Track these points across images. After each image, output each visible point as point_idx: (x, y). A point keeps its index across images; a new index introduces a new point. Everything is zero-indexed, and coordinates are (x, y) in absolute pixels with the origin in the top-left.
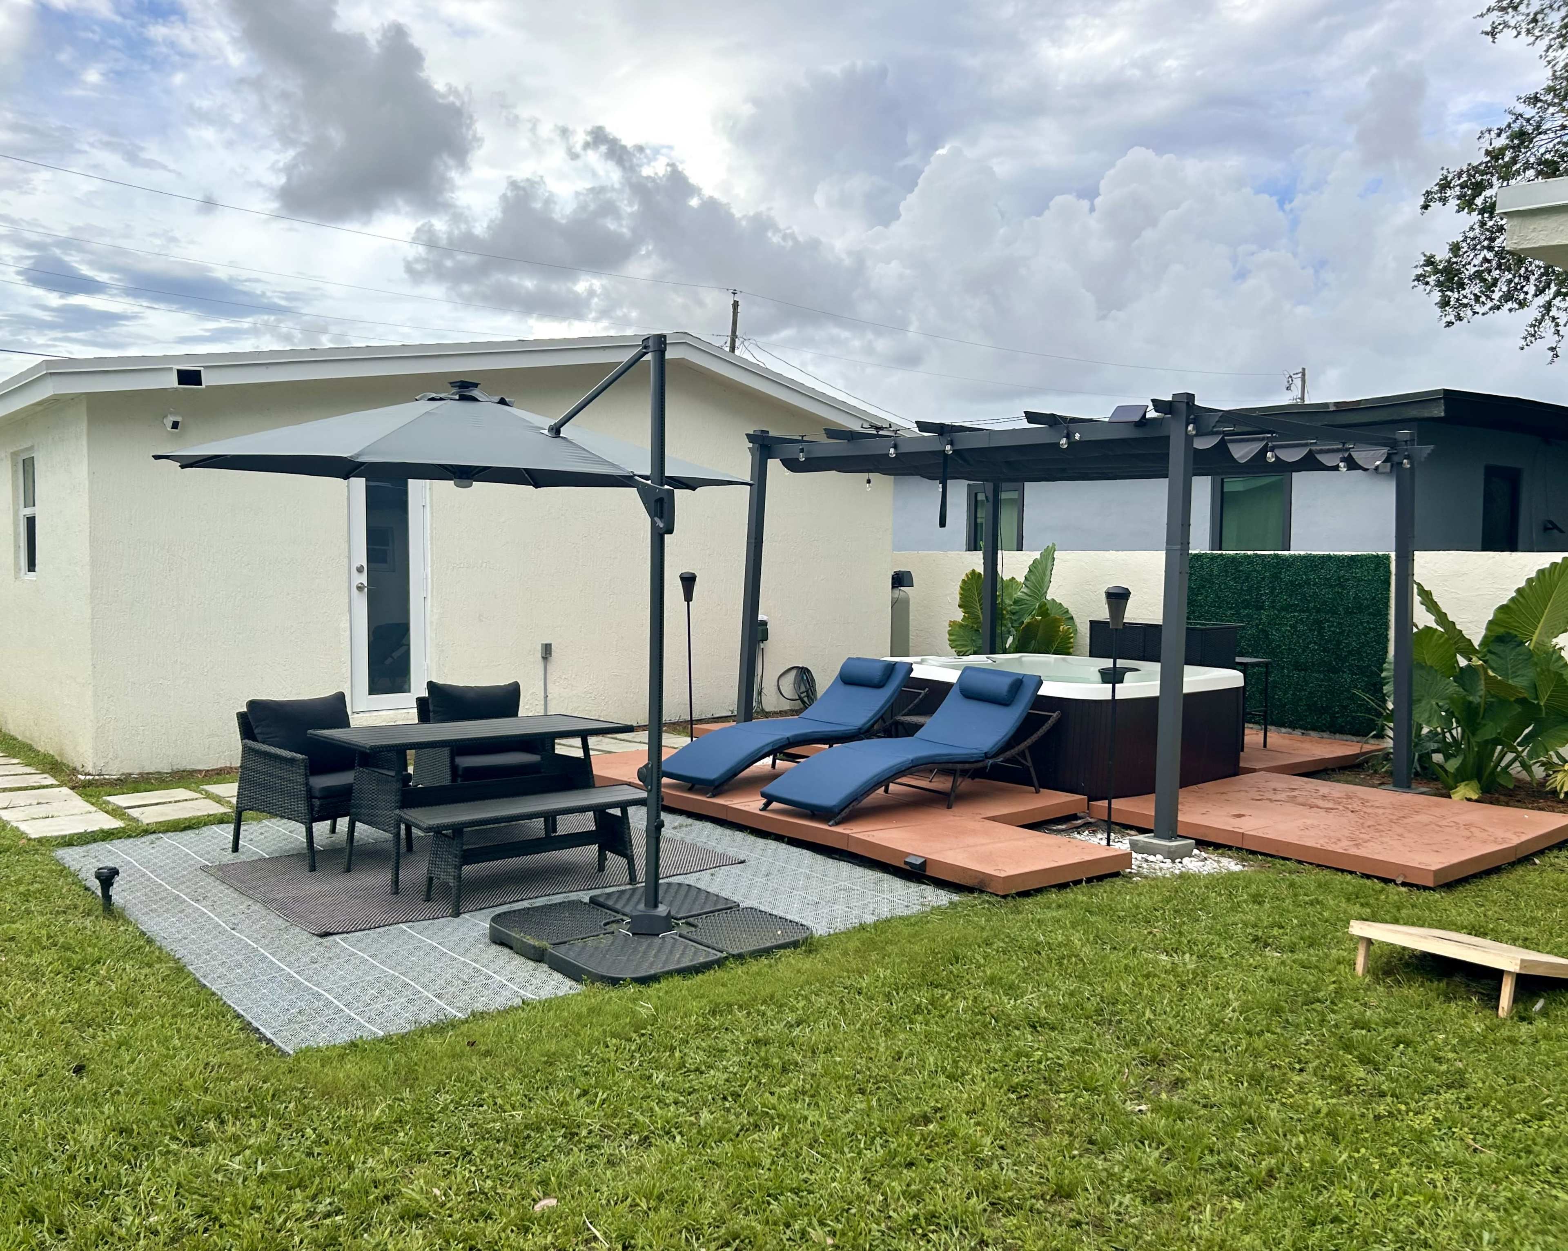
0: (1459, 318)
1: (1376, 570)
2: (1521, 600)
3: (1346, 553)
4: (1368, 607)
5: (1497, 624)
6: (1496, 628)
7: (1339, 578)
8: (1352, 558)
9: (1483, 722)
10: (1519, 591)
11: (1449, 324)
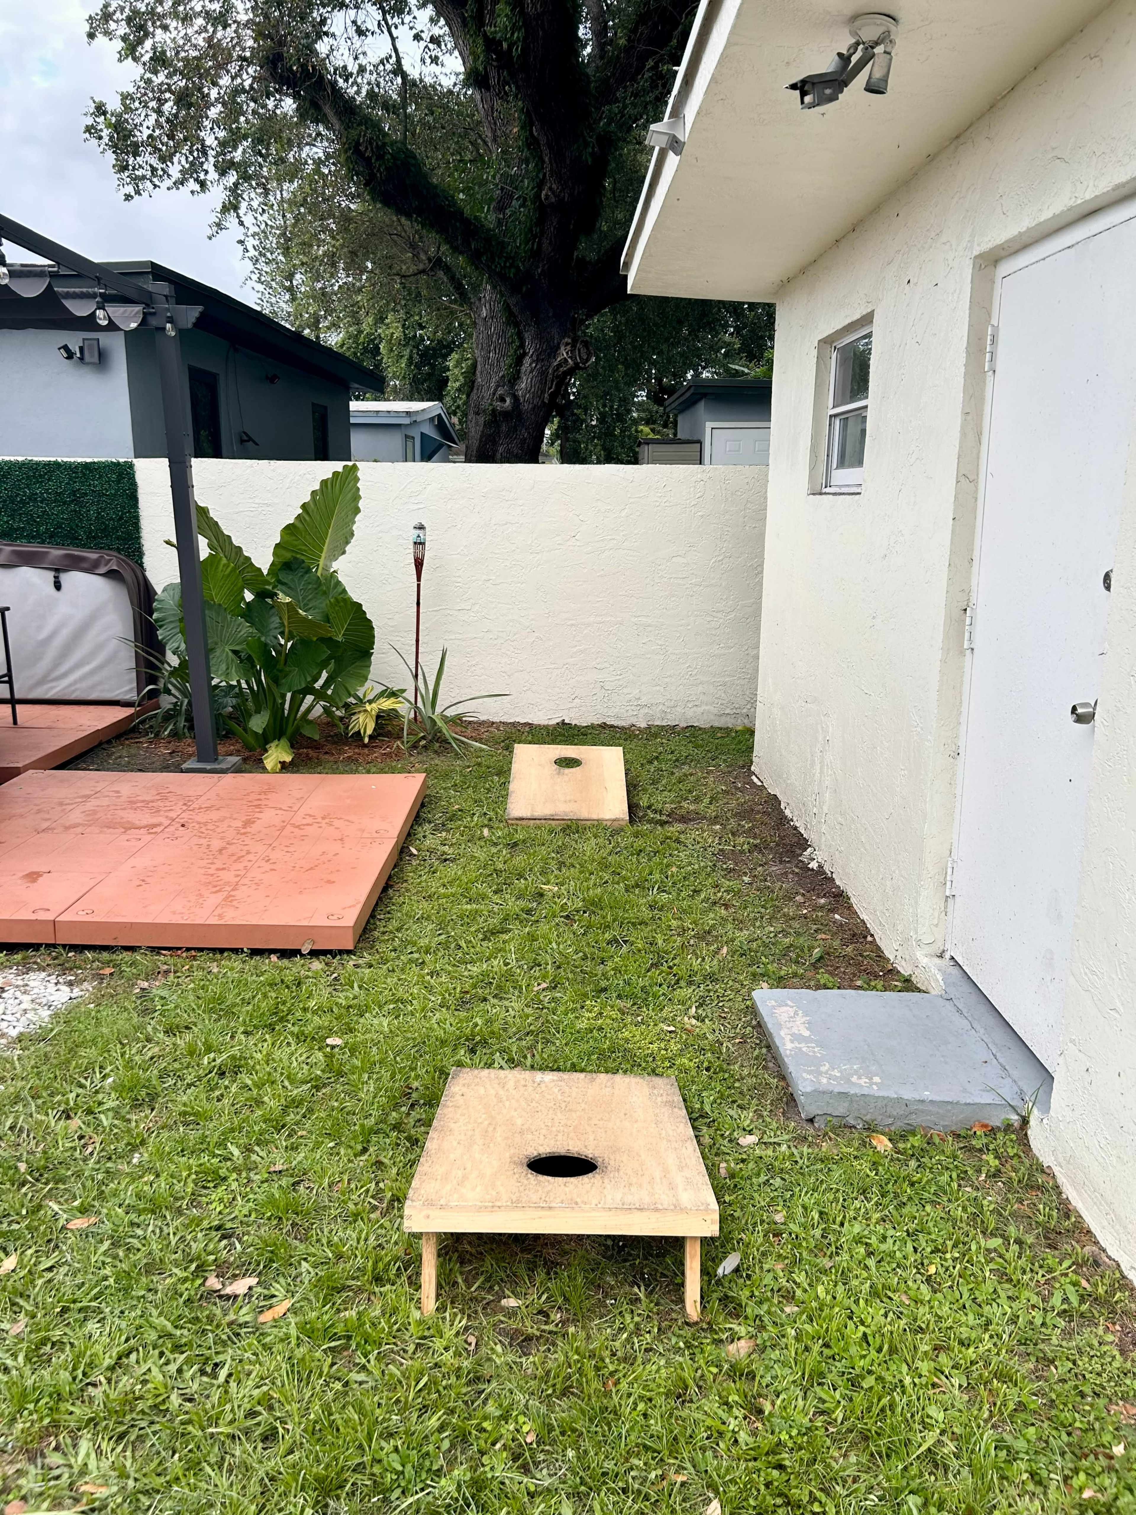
0: (138, 192)
1: (118, 482)
2: (307, 518)
3: (79, 460)
4: (115, 528)
5: (285, 548)
6: (284, 552)
7: (74, 493)
8: (86, 466)
9: (287, 669)
10: (304, 506)
11: (128, 197)
